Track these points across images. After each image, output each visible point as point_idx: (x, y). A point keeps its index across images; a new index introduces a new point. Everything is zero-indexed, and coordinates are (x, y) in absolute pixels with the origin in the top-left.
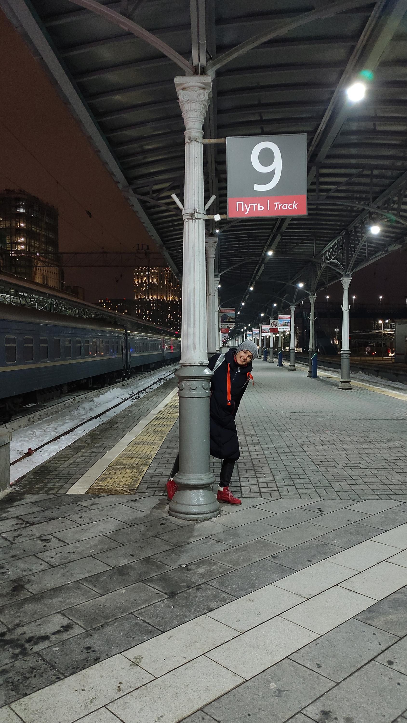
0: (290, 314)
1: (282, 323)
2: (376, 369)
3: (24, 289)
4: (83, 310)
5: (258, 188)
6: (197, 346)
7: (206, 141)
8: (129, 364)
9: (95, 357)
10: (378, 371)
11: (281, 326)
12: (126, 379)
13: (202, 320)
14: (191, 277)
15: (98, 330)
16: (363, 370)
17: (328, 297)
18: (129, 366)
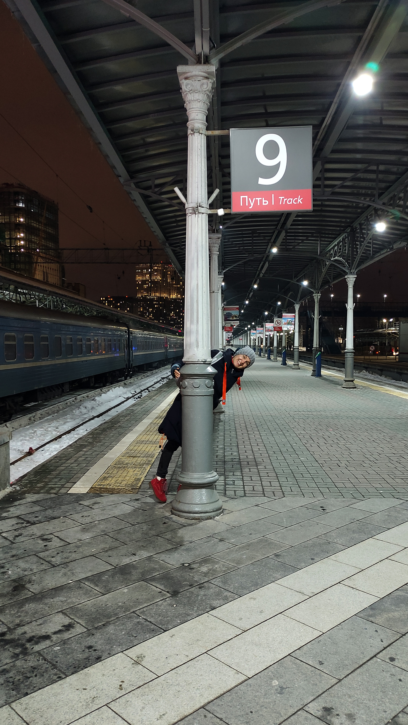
0: (294, 313)
1: (286, 321)
2: (380, 368)
3: (24, 285)
4: (84, 308)
5: (262, 181)
6: (200, 344)
7: (210, 133)
8: (131, 362)
9: (97, 355)
10: (381, 370)
11: (285, 324)
12: (128, 378)
13: (205, 317)
14: (194, 273)
15: (100, 328)
16: (367, 369)
17: (332, 296)
18: (132, 364)
